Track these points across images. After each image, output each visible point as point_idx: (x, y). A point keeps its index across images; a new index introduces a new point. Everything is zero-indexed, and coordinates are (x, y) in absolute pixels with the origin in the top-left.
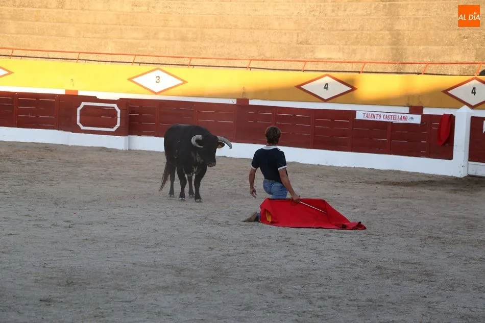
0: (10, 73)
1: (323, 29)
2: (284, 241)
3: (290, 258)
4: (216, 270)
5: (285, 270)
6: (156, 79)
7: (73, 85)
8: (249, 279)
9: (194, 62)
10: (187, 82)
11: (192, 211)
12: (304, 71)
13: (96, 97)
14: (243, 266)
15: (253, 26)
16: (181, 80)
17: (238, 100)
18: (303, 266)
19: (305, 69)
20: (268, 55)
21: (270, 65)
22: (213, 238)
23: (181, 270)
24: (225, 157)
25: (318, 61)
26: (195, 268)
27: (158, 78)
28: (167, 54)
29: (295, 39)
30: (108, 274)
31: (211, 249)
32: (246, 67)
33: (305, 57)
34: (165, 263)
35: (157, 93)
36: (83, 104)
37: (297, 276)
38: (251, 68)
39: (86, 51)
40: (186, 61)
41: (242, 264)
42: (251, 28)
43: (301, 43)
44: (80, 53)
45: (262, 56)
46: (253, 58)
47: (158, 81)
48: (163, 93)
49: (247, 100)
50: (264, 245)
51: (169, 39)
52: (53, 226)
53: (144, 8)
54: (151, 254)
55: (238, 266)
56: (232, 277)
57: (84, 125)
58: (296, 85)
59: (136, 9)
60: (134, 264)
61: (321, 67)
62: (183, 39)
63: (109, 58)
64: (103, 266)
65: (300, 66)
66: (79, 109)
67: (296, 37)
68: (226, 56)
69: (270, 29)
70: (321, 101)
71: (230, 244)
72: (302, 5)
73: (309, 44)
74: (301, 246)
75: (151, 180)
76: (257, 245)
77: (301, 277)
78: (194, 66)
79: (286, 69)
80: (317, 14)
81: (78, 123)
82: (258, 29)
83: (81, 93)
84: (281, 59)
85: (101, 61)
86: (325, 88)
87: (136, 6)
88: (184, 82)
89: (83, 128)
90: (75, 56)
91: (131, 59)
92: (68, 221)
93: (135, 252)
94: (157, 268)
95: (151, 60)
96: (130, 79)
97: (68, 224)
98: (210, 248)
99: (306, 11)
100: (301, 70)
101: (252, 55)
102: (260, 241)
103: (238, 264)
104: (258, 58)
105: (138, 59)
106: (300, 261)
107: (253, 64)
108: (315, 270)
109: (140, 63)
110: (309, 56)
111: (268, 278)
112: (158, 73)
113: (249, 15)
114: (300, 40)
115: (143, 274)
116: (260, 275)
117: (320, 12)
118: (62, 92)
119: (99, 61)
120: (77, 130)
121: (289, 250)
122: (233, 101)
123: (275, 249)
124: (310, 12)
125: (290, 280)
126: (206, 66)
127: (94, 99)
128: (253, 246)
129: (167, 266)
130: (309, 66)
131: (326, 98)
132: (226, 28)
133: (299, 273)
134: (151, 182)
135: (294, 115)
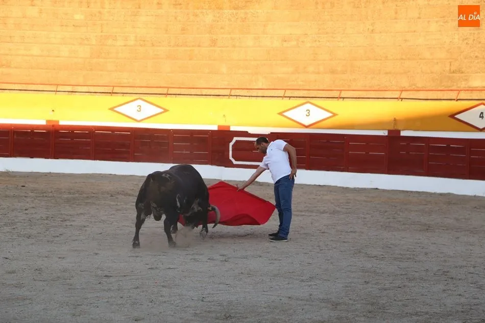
0: (166, 111)
1: (476, 57)
2: (442, 275)
3: (450, 292)
4: (372, 304)
5: (445, 305)
6: (307, 113)
7: (226, 121)
8: (407, 313)
9: (343, 94)
10: (337, 115)
11: (346, 245)
12: (457, 100)
13: (247, 132)
14: (400, 301)
15: (404, 57)
16: (331, 112)
17: (390, 131)
18: (463, 300)
19: (458, 98)
20: (420, 85)
21: (422, 95)
22: (367, 272)
23: (337, 304)
24: (377, 189)
25: (472, 90)
26: (351, 302)
27: (308, 111)
28: (317, 88)
29: (448, 69)
30: (265, 308)
31: (367, 283)
32: (397, 98)
33: (459, 86)
34: (321, 297)
35: (307, 127)
36: (235, 139)
37: (458, 311)
38: (402, 99)
39: (237, 87)
40: (336, 94)
41: (400, 299)
42: (402, 59)
43: (454, 72)
44: (231, 89)
45: (414, 87)
46: (404, 89)
47: (308, 114)
48: (313, 126)
49: (399, 132)
50: (422, 279)
51: (319, 73)
52: (209, 260)
53: (294, 43)
54: (306, 287)
55: (395, 300)
56: (388, 311)
57: (236, 160)
58: (450, 114)
59: (285, 44)
60: (290, 298)
61: (475, 95)
62: (333, 72)
63: (260, 93)
64: (259, 299)
65: (453, 95)
66: (231, 144)
67: (449, 66)
68: (376, 88)
69: (421, 59)
70: (476, 130)
71: (386, 278)
72: (455, 33)
73: (462, 73)
74: (460, 279)
75: (303, 213)
76: (414, 279)
77: (462, 312)
78: (344, 98)
79: (439, 98)
80: (470, 42)
81: (231, 158)
82: (409, 59)
83: (232, 129)
84: (434, 88)
85: (252, 96)
86: (480, 117)
87: (286, 41)
88: (334, 115)
89: (235, 162)
90: (227, 92)
91: (281, 93)
92: (223, 255)
93: (291, 286)
94: (313, 302)
95: (301, 93)
96: (281, 114)
97: (224, 258)
98: (365, 282)
99: (459, 39)
100: (454, 100)
101: (403, 86)
102: (417, 275)
103: (395, 298)
104: (409, 89)
105: (288, 93)
106: (460, 295)
107: (404, 95)
108: (477, 305)
109: (290, 97)
110: (463, 85)
111: (427, 313)
112: (308, 106)
113: (400, 46)
114: (453, 68)
115: (299, 308)
116: (419, 310)
117: (474, 40)
118: (215, 128)
119: (249, 96)
120: (229, 164)
121: (447, 284)
122: (384, 133)
123: (432, 283)
124: (463, 40)
125: (451, 315)
126: (356, 98)
127: (245, 134)
128: (410, 280)
129: (323, 300)
130: (463, 95)
131: (481, 127)
132: (376, 60)
133: (459, 308)
134: (303, 215)
135: (448, 146)
